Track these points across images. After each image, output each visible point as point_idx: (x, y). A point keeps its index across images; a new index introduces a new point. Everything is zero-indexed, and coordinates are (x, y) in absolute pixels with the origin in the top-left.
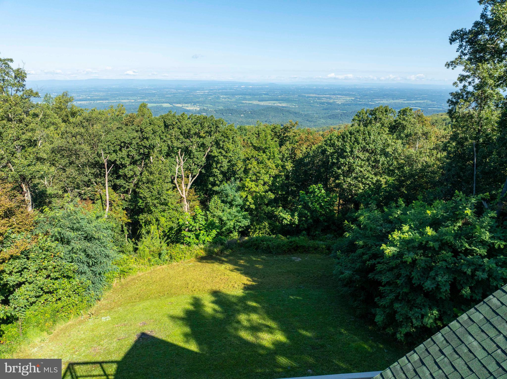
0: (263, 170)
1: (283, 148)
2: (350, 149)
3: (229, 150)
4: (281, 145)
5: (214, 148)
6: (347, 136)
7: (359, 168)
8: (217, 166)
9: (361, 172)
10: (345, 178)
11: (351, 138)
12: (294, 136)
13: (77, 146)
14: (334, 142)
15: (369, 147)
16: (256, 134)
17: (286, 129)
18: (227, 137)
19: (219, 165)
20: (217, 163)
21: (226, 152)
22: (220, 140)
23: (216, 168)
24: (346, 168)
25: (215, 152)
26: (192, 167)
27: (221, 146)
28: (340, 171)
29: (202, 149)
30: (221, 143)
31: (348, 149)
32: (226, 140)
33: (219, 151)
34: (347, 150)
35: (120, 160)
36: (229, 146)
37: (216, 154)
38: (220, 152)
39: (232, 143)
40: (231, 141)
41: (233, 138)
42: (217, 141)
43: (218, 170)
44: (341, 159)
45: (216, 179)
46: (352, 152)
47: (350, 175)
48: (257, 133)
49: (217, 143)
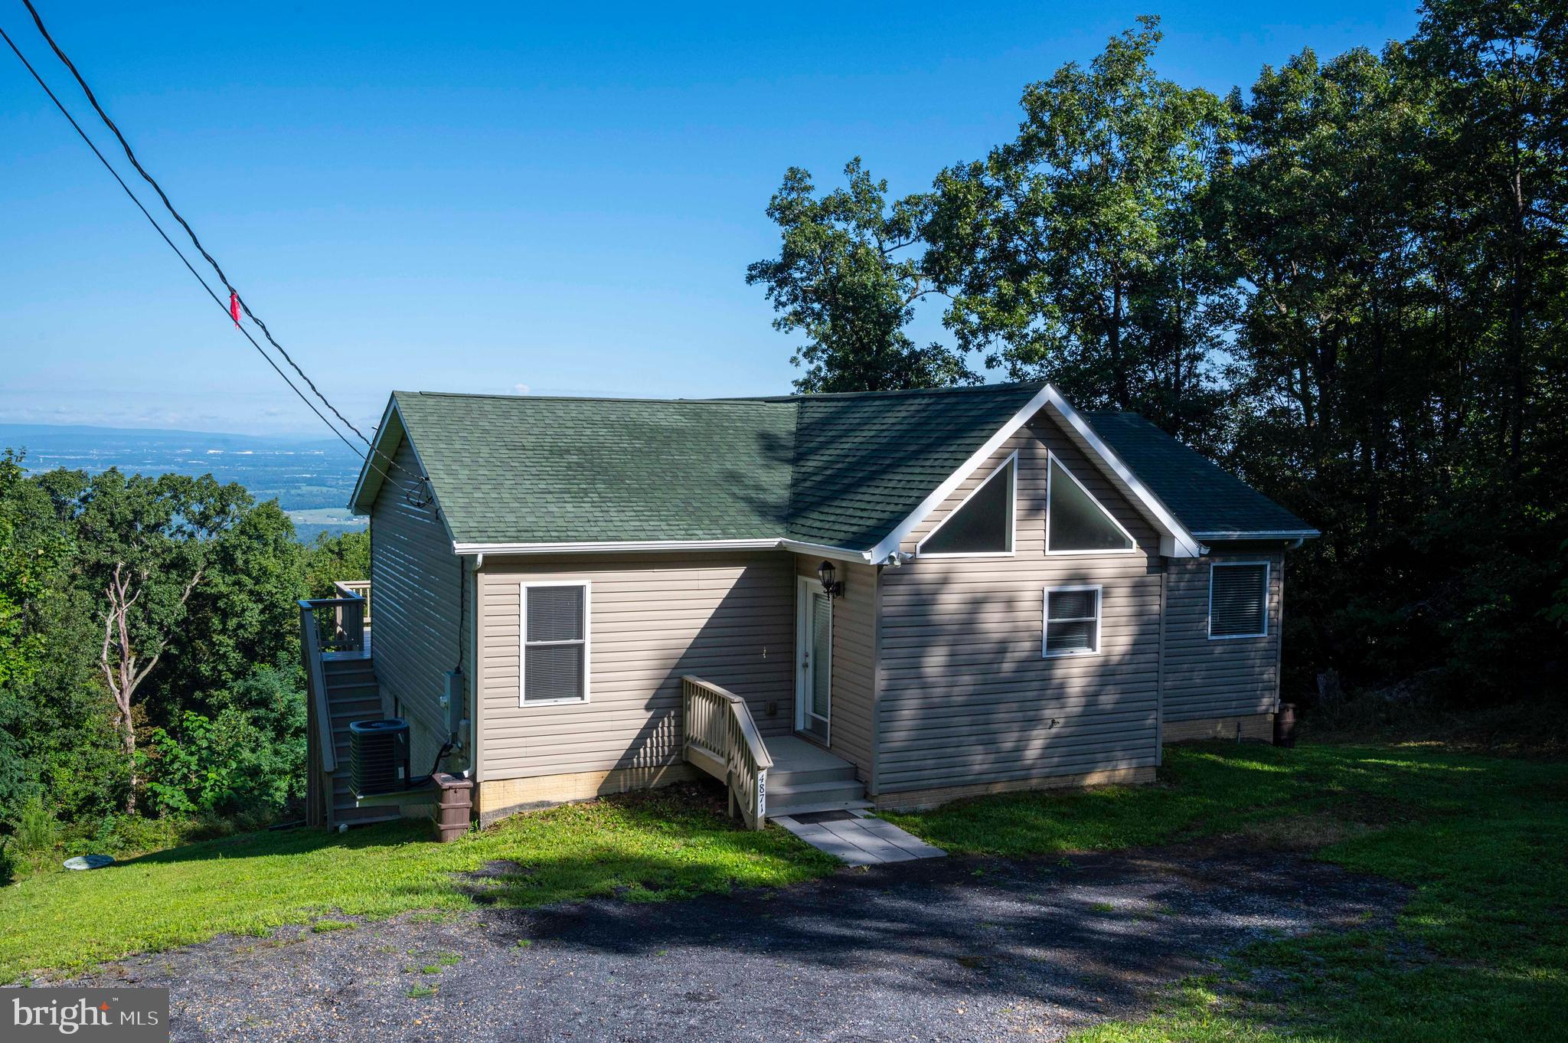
3: (265, 573)
5: (214, 574)
8: (225, 624)
18: (260, 537)
19: (232, 623)
20: (225, 615)
21: (257, 581)
22: (235, 547)
23: (224, 631)
25: (220, 583)
26: (141, 632)
27: (240, 563)
29: (173, 576)
30: (238, 554)
32: (255, 545)
33: (229, 579)
36: (264, 563)
37: (223, 589)
38: (237, 583)
39: (275, 556)
40: (271, 549)
41: (275, 541)
42: (224, 548)
43: (230, 637)
45: (220, 667)
49: (225, 558)
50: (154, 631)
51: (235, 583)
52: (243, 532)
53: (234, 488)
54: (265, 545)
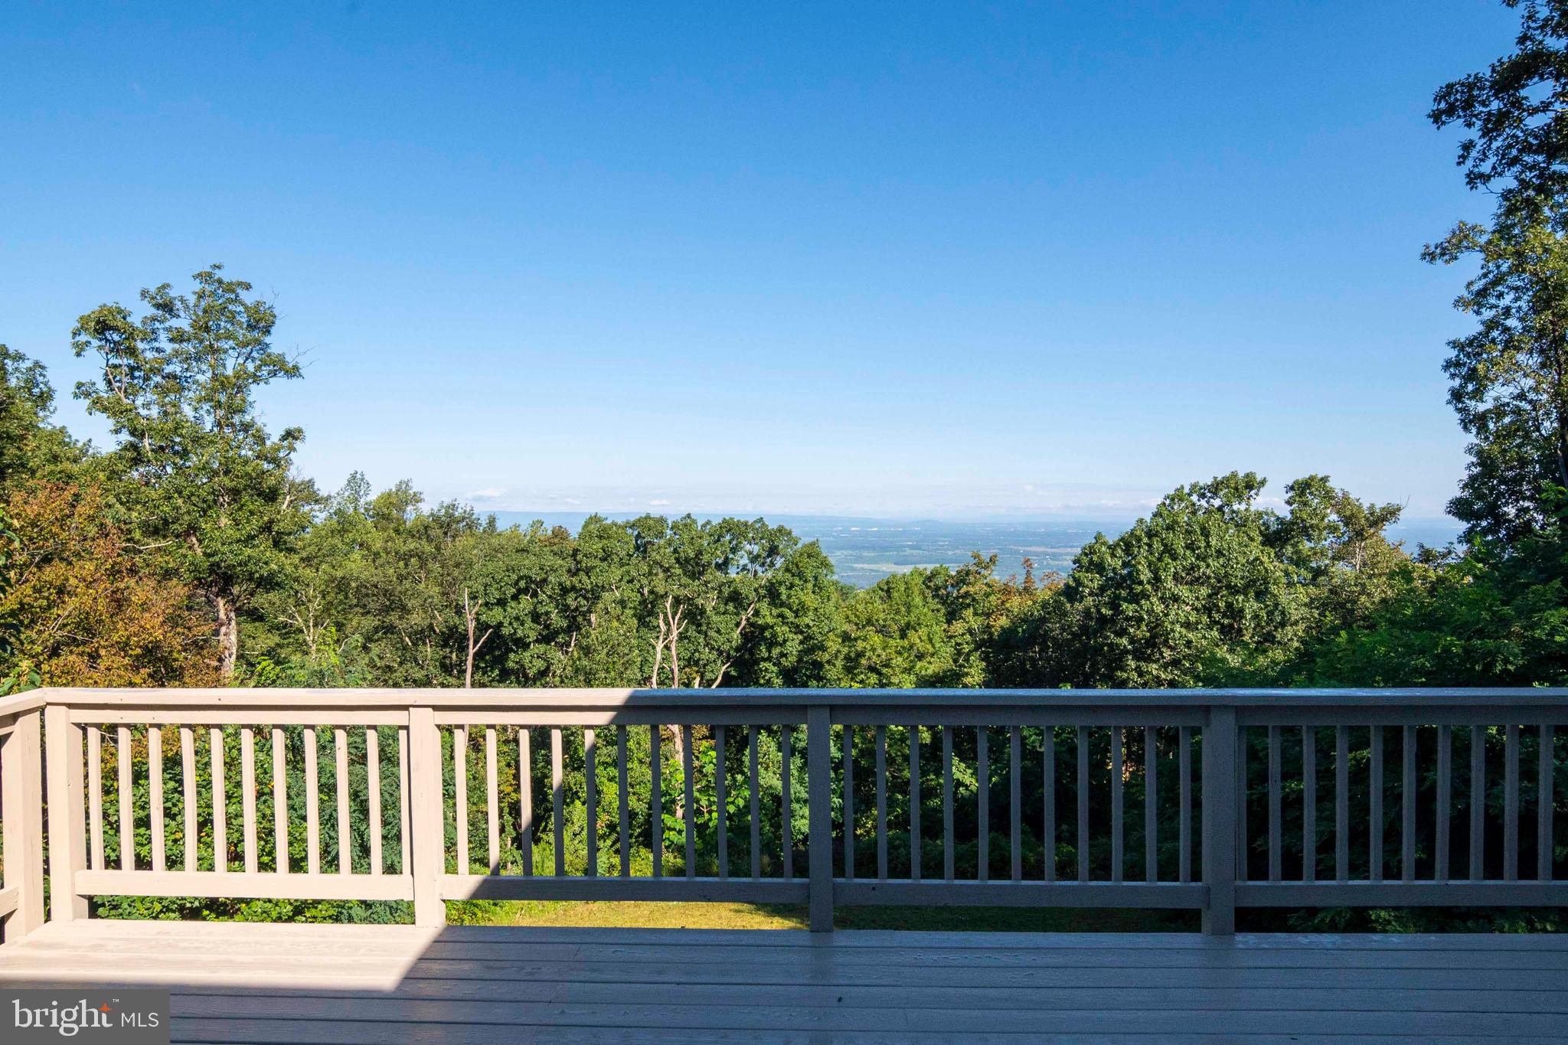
0: (900, 659)
1: (958, 627)
2: (1150, 575)
3: (803, 607)
4: (952, 616)
5: (764, 607)
6: (1139, 540)
7: (1184, 631)
8: (770, 652)
9: (1189, 644)
10: (1142, 664)
11: (1150, 546)
12: (987, 595)
13: (407, 584)
14: (1102, 559)
15: (1208, 566)
16: (882, 590)
17: (962, 578)
18: (801, 575)
19: (775, 651)
20: (772, 643)
21: (797, 616)
22: (780, 583)
23: (769, 659)
24: (1142, 632)
25: (767, 615)
26: (703, 656)
27: (784, 597)
28: (1124, 641)
29: (731, 607)
30: (783, 590)
31: (1145, 575)
32: (797, 581)
33: (775, 612)
34: (1142, 577)
35: (511, 624)
36: (803, 598)
37: (770, 620)
38: (781, 616)
39: (813, 592)
40: (810, 585)
41: (814, 578)
42: (773, 584)
43: (774, 664)
44: (1125, 606)
46: (1157, 580)
47: (1157, 656)
48: (886, 588)
49: (772, 593)
50: (713, 656)
51: (779, 616)
52: (787, 570)
53: (781, 530)
54: (806, 581)
